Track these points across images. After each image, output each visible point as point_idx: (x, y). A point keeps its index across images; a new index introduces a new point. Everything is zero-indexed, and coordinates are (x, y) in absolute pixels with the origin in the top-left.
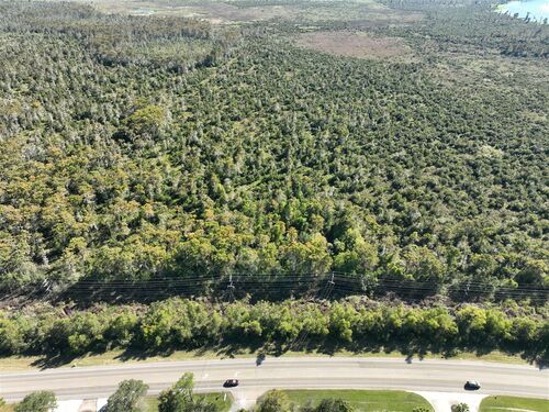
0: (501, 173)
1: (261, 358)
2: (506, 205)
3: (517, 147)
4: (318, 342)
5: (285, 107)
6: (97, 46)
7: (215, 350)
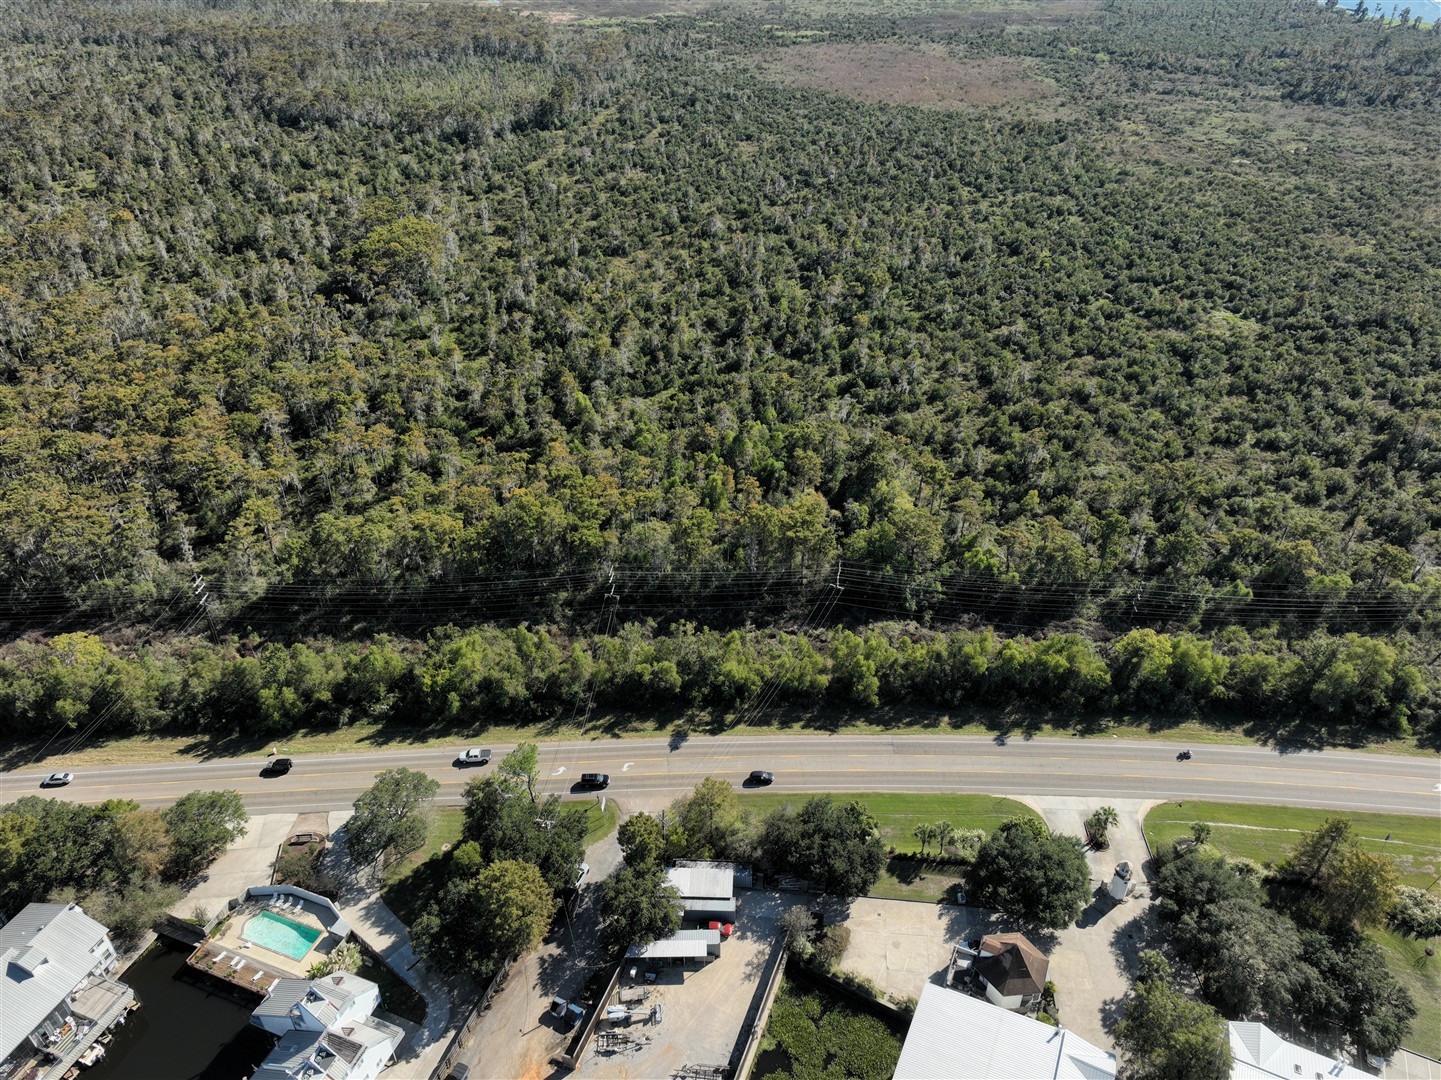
0: (1247, 369)
1: (679, 738)
2: (1250, 438)
3: (1293, 313)
4: (805, 708)
5: (735, 224)
6: (260, 79)
7: (579, 725)
